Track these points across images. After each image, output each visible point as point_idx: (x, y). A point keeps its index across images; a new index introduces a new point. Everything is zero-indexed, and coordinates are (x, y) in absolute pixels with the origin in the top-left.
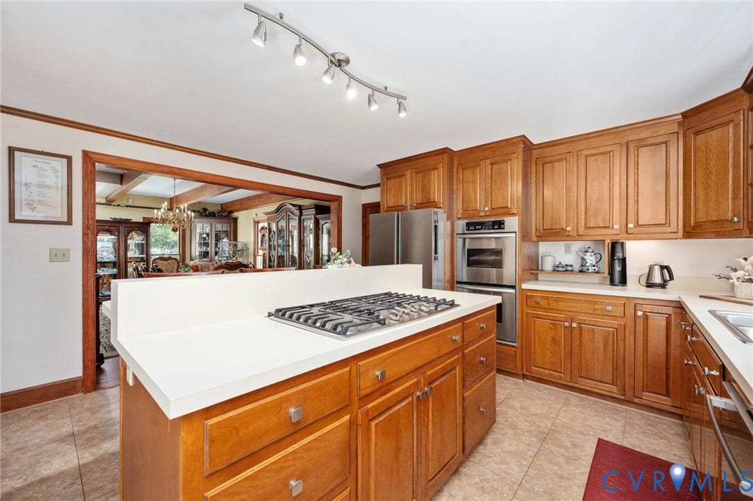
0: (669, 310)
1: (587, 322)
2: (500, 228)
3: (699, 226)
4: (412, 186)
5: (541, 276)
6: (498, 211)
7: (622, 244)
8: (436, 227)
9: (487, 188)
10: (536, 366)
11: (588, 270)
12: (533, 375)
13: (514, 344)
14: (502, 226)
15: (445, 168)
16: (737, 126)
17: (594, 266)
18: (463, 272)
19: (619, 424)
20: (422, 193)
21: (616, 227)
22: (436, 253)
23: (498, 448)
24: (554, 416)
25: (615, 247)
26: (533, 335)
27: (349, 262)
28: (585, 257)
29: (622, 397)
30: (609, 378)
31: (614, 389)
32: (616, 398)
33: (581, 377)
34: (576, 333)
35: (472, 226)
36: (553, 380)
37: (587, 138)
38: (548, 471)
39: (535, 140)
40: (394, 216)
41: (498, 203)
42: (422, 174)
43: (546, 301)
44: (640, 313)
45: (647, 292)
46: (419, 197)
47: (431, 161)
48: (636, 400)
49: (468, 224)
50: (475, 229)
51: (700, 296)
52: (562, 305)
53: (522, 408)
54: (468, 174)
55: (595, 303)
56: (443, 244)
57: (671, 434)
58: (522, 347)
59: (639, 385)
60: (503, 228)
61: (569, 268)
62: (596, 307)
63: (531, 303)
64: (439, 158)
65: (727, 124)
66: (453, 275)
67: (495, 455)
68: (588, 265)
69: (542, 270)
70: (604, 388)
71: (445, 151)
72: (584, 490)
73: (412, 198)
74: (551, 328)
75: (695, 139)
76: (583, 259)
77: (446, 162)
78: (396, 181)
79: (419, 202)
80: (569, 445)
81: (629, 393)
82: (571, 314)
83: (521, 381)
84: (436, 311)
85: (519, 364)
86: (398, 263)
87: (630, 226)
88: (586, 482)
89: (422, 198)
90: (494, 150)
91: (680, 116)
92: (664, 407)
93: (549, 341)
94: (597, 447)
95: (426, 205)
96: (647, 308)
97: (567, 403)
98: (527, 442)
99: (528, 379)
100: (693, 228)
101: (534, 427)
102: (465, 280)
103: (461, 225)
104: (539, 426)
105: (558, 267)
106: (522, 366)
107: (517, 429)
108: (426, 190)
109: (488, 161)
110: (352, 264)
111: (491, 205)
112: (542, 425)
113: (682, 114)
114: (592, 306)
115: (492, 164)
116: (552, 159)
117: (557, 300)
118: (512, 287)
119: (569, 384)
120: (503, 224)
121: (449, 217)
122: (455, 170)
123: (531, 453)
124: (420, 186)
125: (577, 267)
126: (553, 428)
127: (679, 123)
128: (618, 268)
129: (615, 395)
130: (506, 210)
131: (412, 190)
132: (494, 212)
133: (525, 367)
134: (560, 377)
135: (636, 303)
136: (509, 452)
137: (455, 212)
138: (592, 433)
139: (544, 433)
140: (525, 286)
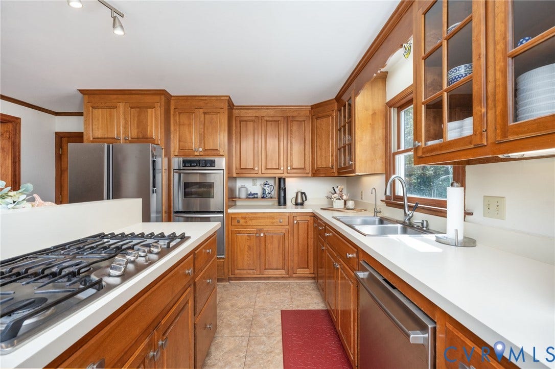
0: (308, 218)
1: (269, 232)
2: (211, 166)
3: (318, 170)
4: (125, 119)
5: (238, 203)
6: (209, 152)
7: (284, 179)
8: (154, 161)
9: (200, 132)
10: (238, 269)
11: (267, 196)
12: (236, 276)
13: (223, 256)
14: (213, 165)
15: (163, 108)
16: (333, 118)
17: (270, 194)
18: (179, 202)
19: (288, 294)
20: (138, 127)
21: (282, 169)
22: (154, 187)
23: (220, 352)
24: (253, 304)
25: (281, 181)
26: (236, 246)
27: (32, 200)
28: (265, 188)
29: (287, 276)
30: (280, 266)
31: (283, 272)
32: (284, 277)
33: (266, 269)
34: (262, 240)
35: (188, 163)
36: (249, 276)
37: (266, 109)
38: (258, 353)
39: (236, 102)
40: (104, 147)
41: (210, 146)
42: (138, 110)
43: (244, 220)
44: (295, 222)
45: (296, 208)
46: (136, 131)
47: (148, 99)
48: (294, 275)
49: (184, 161)
50: (191, 166)
51: (321, 209)
52: (254, 222)
53: (232, 306)
54: (184, 119)
55: (273, 218)
56: (161, 178)
57: (311, 290)
58: (228, 257)
59: (295, 266)
60: (214, 166)
61: (256, 196)
62: (274, 221)
63: (235, 222)
64: (157, 98)
65: (328, 116)
66: (169, 206)
67: (219, 360)
68: (267, 193)
69: (239, 198)
70: (277, 273)
71: (162, 93)
72: (282, 356)
73: (125, 133)
74: (248, 239)
75: (317, 122)
76: (264, 189)
77: (163, 103)
78: (106, 111)
79: (133, 136)
80: (266, 322)
81: (290, 271)
82: (259, 227)
83: (228, 283)
84: (169, 249)
85: (226, 271)
86: (108, 198)
87: (289, 168)
88: (282, 348)
89: (137, 133)
90: (207, 102)
91: (310, 107)
92: (306, 275)
93: (246, 249)
94: (282, 316)
95: (142, 140)
96: (298, 218)
97: (258, 290)
98: (240, 335)
99: (232, 280)
100: (316, 171)
101: (243, 319)
102: (181, 209)
103: (176, 162)
104: (246, 317)
105: (249, 195)
106: (228, 272)
107: (231, 326)
108: (142, 125)
109: (201, 111)
110: (37, 203)
111: (204, 146)
112: (247, 314)
113: (311, 106)
114: (271, 220)
115: (205, 113)
116: (246, 119)
117: (251, 219)
118: (221, 212)
119: (259, 276)
120: (214, 162)
121: (167, 155)
122: (172, 112)
123: (245, 343)
124: (136, 122)
125: (260, 194)
126: (255, 313)
127: (309, 111)
128: (282, 195)
129: (284, 276)
130: (215, 152)
131: (126, 123)
132: (206, 152)
133: (230, 272)
134: (253, 273)
135: (293, 216)
136: (230, 351)
137: (172, 150)
138: (276, 307)
139: (250, 320)
140: (230, 211)
